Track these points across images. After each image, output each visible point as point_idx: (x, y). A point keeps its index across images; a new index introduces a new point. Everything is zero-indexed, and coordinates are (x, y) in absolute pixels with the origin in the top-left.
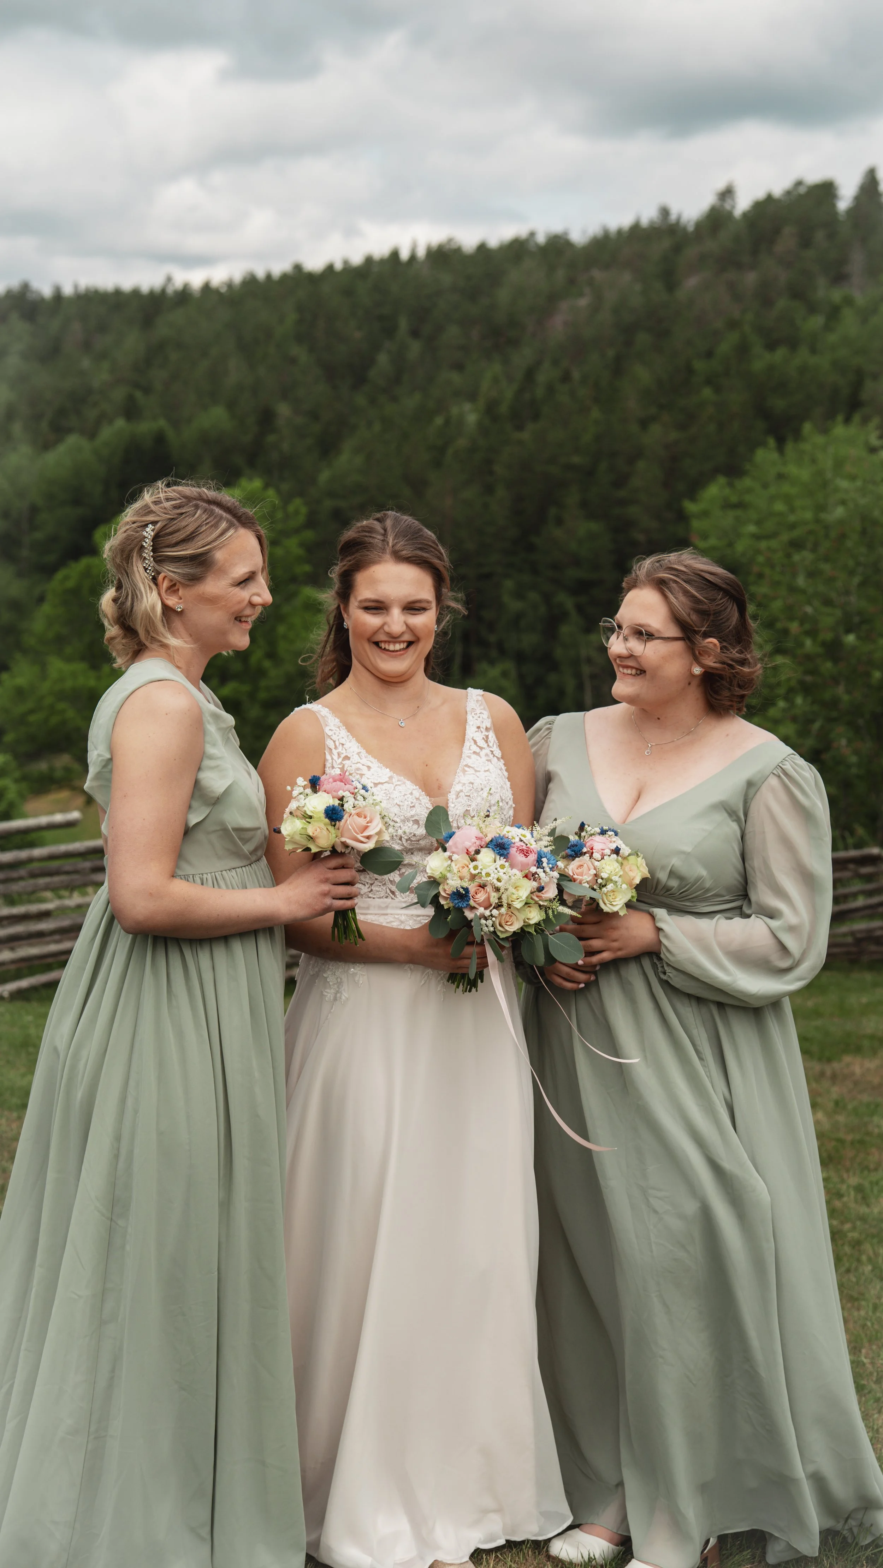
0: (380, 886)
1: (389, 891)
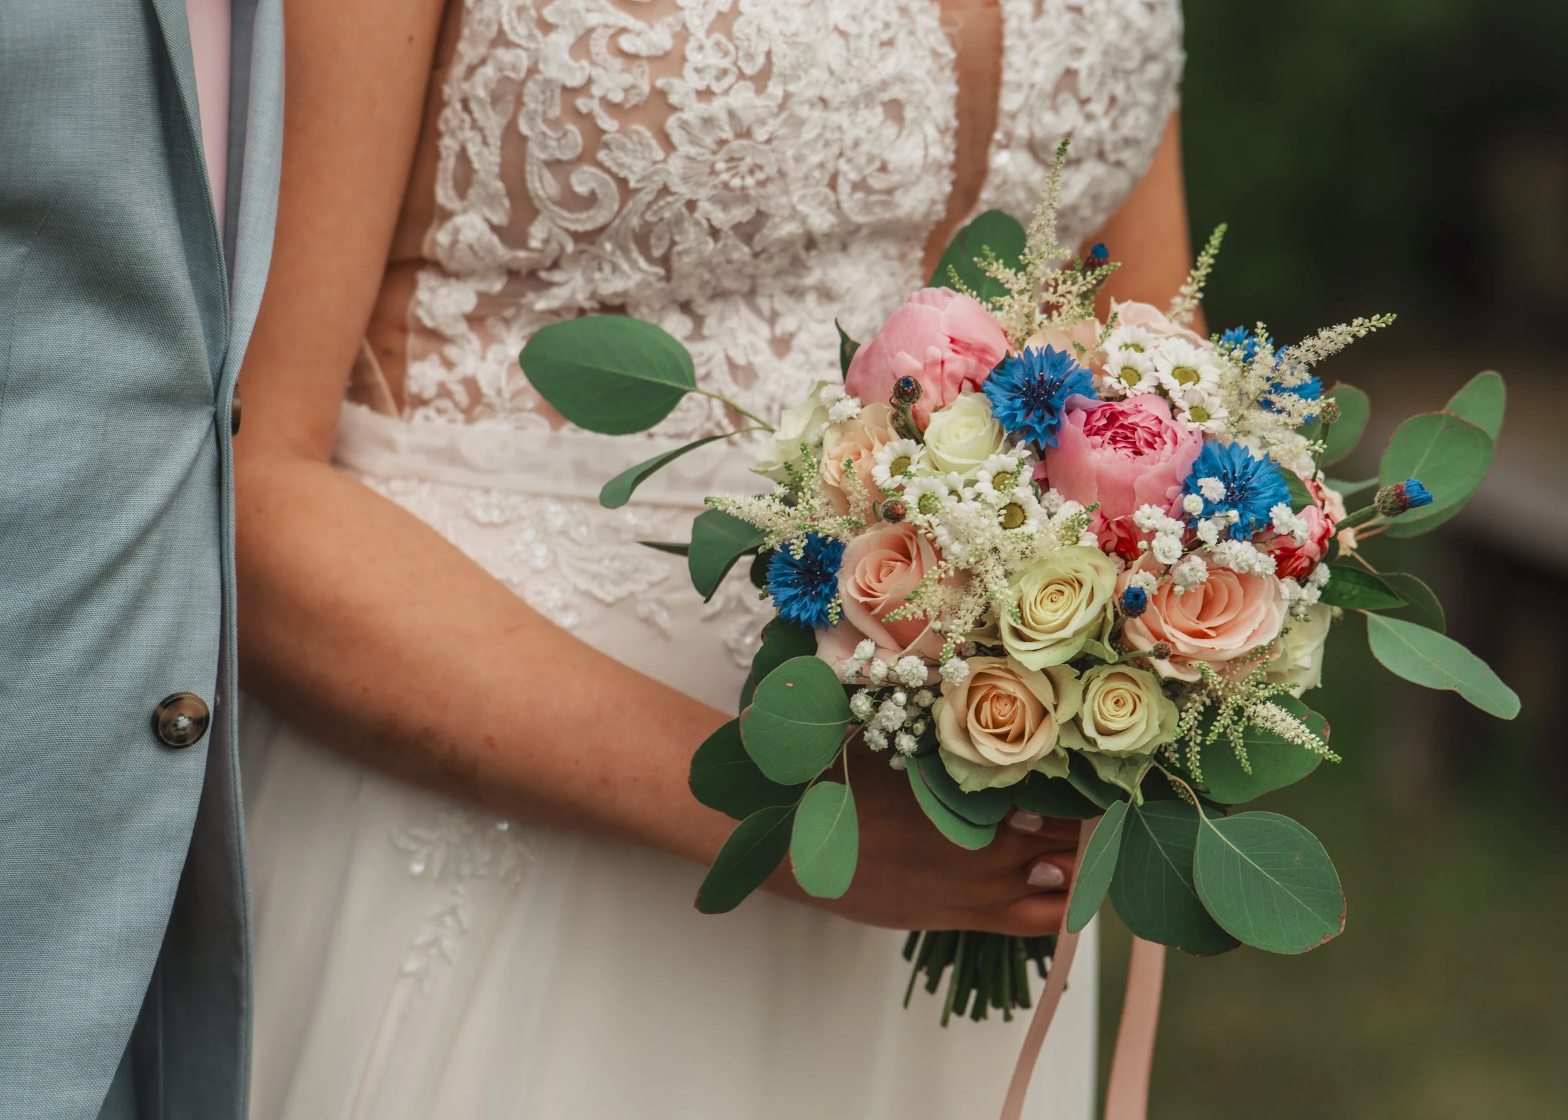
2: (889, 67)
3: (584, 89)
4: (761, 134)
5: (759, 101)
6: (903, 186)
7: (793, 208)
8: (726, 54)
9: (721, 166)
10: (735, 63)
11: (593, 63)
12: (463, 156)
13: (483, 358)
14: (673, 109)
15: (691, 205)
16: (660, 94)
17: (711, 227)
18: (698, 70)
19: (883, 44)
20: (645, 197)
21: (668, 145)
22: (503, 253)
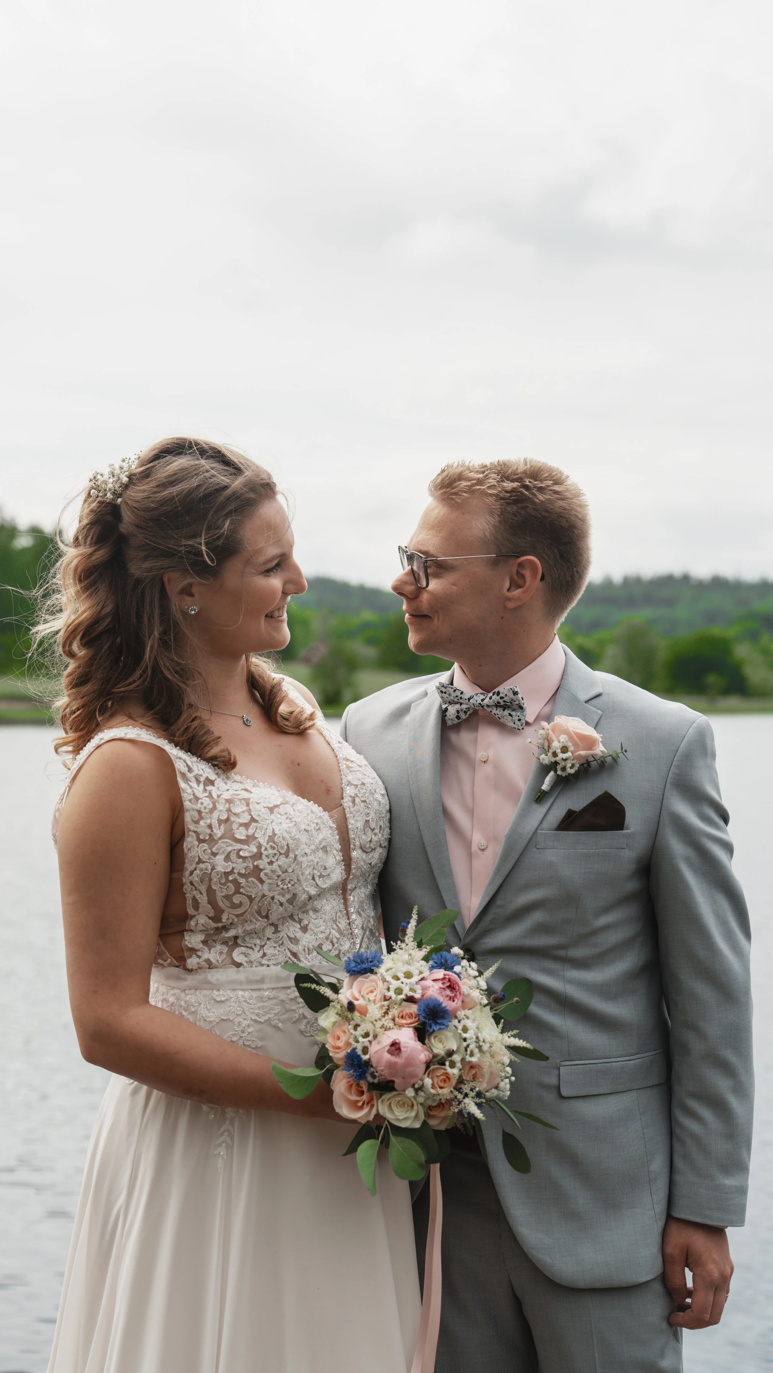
0: (275, 947)
1: (289, 954)
2: (321, 837)
3: (232, 872)
4: (290, 870)
5: (287, 860)
6: (332, 872)
7: (304, 889)
8: (274, 848)
9: (280, 883)
10: (278, 851)
11: (233, 863)
12: (194, 899)
13: (210, 953)
14: (262, 870)
15: (273, 898)
16: (257, 867)
17: (280, 902)
18: (267, 856)
19: (317, 830)
20: (258, 899)
21: (262, 882)
22: (214, 925)
